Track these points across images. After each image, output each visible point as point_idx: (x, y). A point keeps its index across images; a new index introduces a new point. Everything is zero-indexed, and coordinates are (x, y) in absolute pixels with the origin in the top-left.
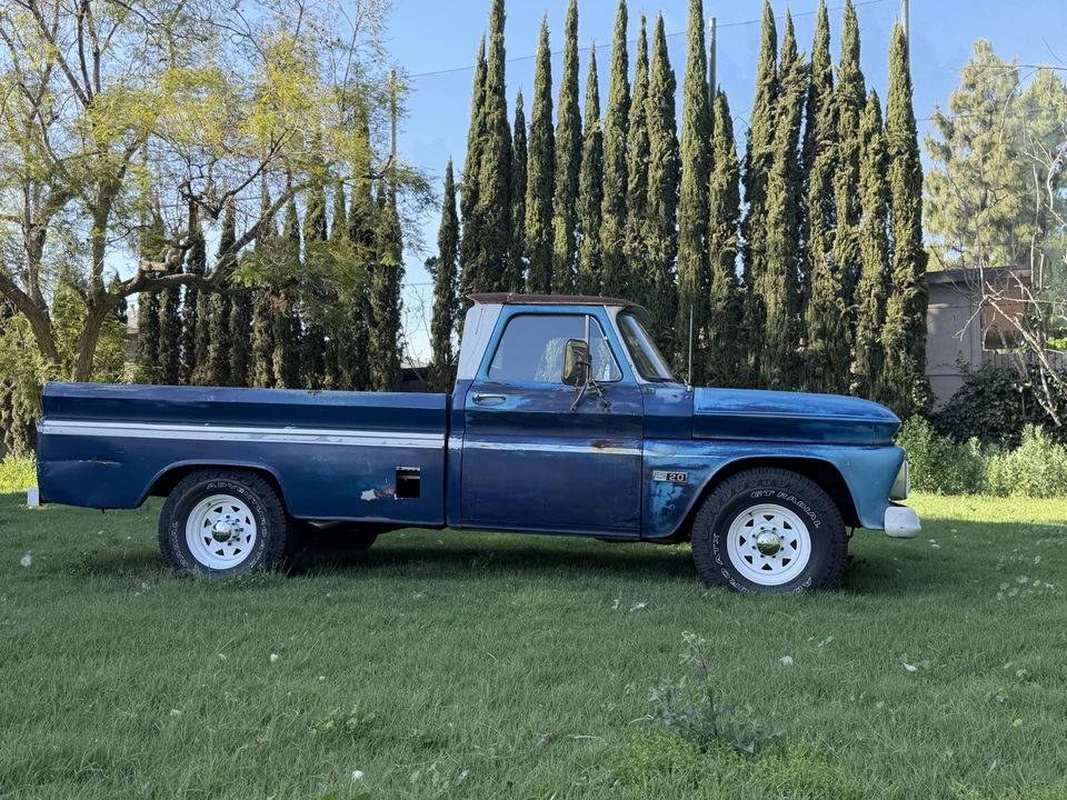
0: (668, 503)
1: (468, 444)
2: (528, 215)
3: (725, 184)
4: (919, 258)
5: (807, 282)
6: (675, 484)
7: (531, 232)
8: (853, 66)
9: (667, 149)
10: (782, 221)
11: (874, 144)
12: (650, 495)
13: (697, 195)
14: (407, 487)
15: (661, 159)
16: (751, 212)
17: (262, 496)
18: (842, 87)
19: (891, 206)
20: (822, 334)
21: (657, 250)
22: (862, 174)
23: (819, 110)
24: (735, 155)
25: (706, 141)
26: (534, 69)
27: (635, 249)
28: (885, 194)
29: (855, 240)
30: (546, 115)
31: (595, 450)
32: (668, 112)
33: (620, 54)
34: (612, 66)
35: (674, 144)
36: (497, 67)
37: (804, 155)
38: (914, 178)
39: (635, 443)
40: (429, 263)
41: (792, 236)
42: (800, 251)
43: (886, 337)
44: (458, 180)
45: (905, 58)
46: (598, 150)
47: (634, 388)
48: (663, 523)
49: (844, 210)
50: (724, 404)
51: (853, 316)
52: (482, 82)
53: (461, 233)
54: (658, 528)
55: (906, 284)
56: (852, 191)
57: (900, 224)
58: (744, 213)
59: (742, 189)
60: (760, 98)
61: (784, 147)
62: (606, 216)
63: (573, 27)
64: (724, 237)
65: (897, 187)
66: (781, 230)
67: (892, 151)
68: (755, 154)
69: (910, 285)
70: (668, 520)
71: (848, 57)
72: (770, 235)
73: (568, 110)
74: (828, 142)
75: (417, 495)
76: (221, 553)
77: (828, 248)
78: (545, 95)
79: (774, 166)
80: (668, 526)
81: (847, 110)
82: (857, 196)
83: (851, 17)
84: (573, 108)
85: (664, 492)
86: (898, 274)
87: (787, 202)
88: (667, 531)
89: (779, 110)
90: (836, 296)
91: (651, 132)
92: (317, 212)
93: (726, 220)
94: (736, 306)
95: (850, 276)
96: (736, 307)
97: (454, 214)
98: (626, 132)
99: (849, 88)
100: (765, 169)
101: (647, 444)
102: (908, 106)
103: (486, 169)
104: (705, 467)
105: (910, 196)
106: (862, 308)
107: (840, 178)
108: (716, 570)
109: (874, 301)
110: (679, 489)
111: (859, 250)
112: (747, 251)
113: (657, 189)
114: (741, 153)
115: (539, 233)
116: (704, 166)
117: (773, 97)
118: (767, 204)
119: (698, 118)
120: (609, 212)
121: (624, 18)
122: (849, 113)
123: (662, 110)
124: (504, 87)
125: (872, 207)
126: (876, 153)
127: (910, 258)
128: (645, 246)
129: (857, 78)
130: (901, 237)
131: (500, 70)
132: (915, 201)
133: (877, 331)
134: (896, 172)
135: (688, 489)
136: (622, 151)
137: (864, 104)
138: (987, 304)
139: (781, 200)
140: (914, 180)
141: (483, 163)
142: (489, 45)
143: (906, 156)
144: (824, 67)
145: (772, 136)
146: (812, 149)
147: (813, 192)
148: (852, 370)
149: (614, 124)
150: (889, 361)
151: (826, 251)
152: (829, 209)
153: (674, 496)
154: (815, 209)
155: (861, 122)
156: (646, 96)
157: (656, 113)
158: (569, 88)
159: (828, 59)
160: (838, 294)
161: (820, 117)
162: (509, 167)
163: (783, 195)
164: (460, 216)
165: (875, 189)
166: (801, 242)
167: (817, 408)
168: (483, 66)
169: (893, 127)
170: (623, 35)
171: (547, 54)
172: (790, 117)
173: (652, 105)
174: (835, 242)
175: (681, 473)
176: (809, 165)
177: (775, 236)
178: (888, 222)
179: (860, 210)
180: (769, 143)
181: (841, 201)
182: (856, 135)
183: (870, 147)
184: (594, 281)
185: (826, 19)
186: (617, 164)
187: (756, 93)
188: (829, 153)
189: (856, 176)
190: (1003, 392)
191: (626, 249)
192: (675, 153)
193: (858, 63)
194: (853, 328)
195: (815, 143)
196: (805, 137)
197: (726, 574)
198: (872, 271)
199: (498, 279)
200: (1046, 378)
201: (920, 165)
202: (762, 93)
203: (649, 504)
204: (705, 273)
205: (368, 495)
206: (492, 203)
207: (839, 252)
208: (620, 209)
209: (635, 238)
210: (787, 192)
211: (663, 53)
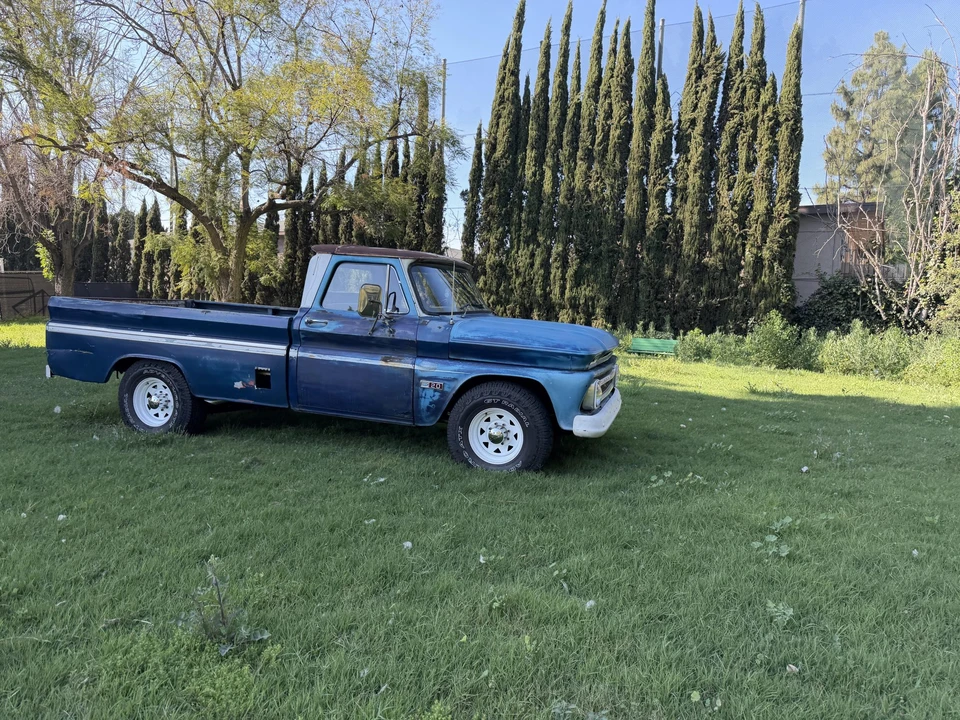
0: (431, 403)
1: (301, 354)
2: (528, 161)
3: (661, 141)
4: (794, 197)
5: (714, 211)
6: (435, 391)
7: (529, 173)
8: (759, 55)
9: (624, 115)
10: (699, 168)
11: (769, 113)
12: (419, 397)
13: (642, 148)
14: (262, 380)
15: (619, 122)
16: (679, 160)
17: (175, 381)
18: (749, 71)
19: (777, 159)
20: (722, 249)
21: (612, 187)
22: (758, 135)
23: (732, 88)
24: (670, 119)
25: (650, 109)
26: (538, 56)
27: (597, 186)
28: (774, 150)
29: (750, 182)
30: (544, 90)
31: (383, 363)
32: (627, 89)
33: (596, 47)
34: (591, 55)
35: (630, 110)
36: (515, 56)
37: (719, 120)
38: (796, 138)
39: (410, 360)
40: (463, 194)
41: (707, 179)
42: (712, 189)
43: (766, 254)
44: (484, 136)
45: (799, 49)
46: (577, 114)
47: (416, 320)
48: (428, 417)
49: (744, 161)
50: (470, 335)
51: (744, 237)
52: (504, 67)
53: (484, 174)
54: (425, 420)
55: (783, 215)
56: (750, 147)
57: (783, 172)
58: (675, 161)
59: (674, 143)
60: (689, 78)
61: (704, 114)
62: (579, 162)
63: (567, 28)
64: (659, 178)
65: (783, 144)
66: (698, 174)
67: (782, 119)
68: (683, 119)
69: (786, 216)
70: (431, 415)
71: (755, 49)
72: (691, 177)
73: (559, 87)
74: (736, 111)
75: (268, 386)
76: (157, 415)
77: (730, 188)
78: (545, 76)
79: (696, 128)
80: (432, 418)
81: (751, 88)
82: (755, 151)
83: (760, 18)
84: (563, 86)
85: (428, 396)
86: (778, 207)
87: (703, 154)
88: (431, 422)
89: (702, 88)
90: (733, 223)
91: (613, 102)
92: (393, 157)
93: (661, 166)
94: (662, 230)
95: (744, 209)
96: (664, 229)
97: (480, 161)
98: (597, 102)
99: (754, 71)
100: (690, 130)
101: (418, 360)
102: (797, 85)
103: (502, 128)
104: (455, 379)
105: (792, 151)
106: (751, 231)
107: (742, 138)
108: (459, 452)
109: (760, 227)
110: (437, 394)
111: (753, 190)
112: (674, 188)
113: (615, 143)
114: (675, 118)
115: (534, 174)
116: (648, 128)
117: (699, 78)
118: (689, 156)
119: (646, 93)
120: (582, 159)
121: (603, 21)
122: (753, 90)
123: (623, 87)
124: (519, 70)
125: (764, 159)
126: (770, 120)
127: (788, 197)
128: (604, 184)
129: (761, 65)
130: (782, 181)
131: (517, 59)
132: (795, 156)
133: (760, 248)
134: (783, 134)
135: (443, 394)
136: (593, 116)
137: (765, 83)
138: (840, 231)
139: (699, 152)
140: (796, 139)
141: (500, 124)
142: (512, 40)
143: (792, 122)
144: (737, 56)
145: (696, 107)
146: (725, 116)
147: (723, 148)
148: (741, 275)
149: (589, 97)
150: (766, 271)
151: (728, 190)
152: (734, 160)
153: (435, 398)
154: (723, 159)
155: (762, 97)
156: (612, 77)
157: (618, 89)
158: (561, 71)
159: (741, 50)
160: (735, 221)
161: (732, 94)
162: (518, 127)
163: (701, 149)
164: (484, 161)
165: (766, 146)
166: (712, 183)
167: (534, 341)
168: (506, 55)
169: (785, 101)
170: (600, 33)
171: (548, 46)
172: (709, 93)
173: (615, 83)
174: (736, 184)
175: (439, 383)
176: (722, 128)
177: (694, 180)
178: (775, 170)
179: (755, 161)
180: (694, 111)
181: (742, 154)
182: (757, 106)
183: (766, 115)
184: (569, 208)
185: (742, 20)
186: (589, 125)
187: (687, 75)
188: (736, 119)
189: (754, 137)
190: (846, 294)
191: (591, 187)
192: (629, 117)
193: (763, 53)
194: (744, 245)
195: (727, 112)
196: (721, 107)
197: (466, 454)
198: (760, 207)
199: (506, 206)
200: (879, 285)
201: (801, 129)
202: (691, 74)
203: (418, 404)
204: (644, 205)
205: (238, 385)
206: (505, 152)
207: (738, 192)
208: (589, 157)
209: (598, 179)
210: (704, 146)
211: (627, 46)
